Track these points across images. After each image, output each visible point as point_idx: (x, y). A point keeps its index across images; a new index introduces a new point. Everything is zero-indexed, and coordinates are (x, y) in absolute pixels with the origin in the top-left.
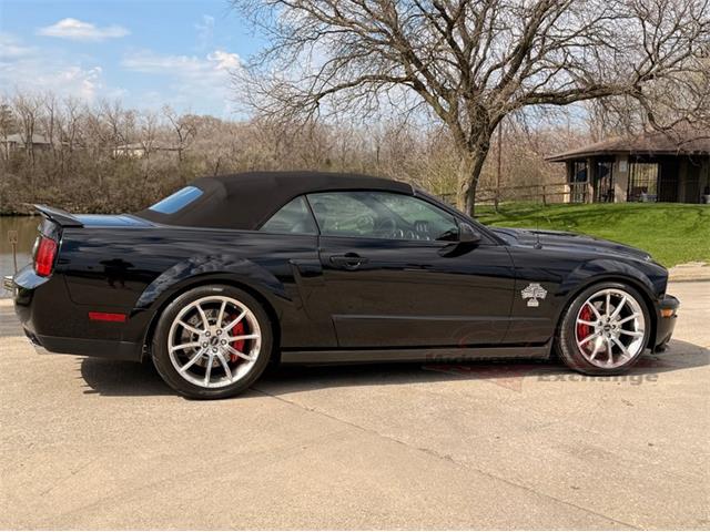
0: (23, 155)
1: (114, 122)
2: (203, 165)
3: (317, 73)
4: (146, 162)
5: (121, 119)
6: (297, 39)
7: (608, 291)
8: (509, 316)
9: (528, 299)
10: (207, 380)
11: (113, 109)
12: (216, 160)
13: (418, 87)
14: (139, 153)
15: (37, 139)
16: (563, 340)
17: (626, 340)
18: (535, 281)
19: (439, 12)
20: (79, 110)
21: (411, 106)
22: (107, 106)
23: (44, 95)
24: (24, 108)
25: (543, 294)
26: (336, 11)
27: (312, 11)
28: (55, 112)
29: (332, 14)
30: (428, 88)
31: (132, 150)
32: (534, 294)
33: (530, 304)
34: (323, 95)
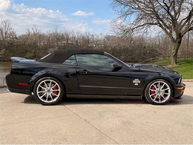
0: (66, 46)
1: (88, 37)
2: (110, 48)
3: (132, 23)
4: (95, 48)
5: (90, 37)
6: (126, 14)
7: (159, 82)
8: (130, 87)
9: (135, 83)
10: (46, 100)
11: (88, 34)
12: (113, 47)
13: (161, 26)
14: (94, 45)
15: (69, 42)
16: (146, 95)
17: (165, 96)
18: (137, 78)
19: (165, 5)
20: (80, 35)
21: (160, 31)
22: (86, 33)
23: (71, 31)
24: (66, 35)
25: (139, 82)
26: (138, 6)
27: (131, 6)
28: (74, 35)
29: (137, 7)
30: (163, 26)
31: (93, 45)
32: (136, 82)
33: (135, 84)
34: (134, 29)
